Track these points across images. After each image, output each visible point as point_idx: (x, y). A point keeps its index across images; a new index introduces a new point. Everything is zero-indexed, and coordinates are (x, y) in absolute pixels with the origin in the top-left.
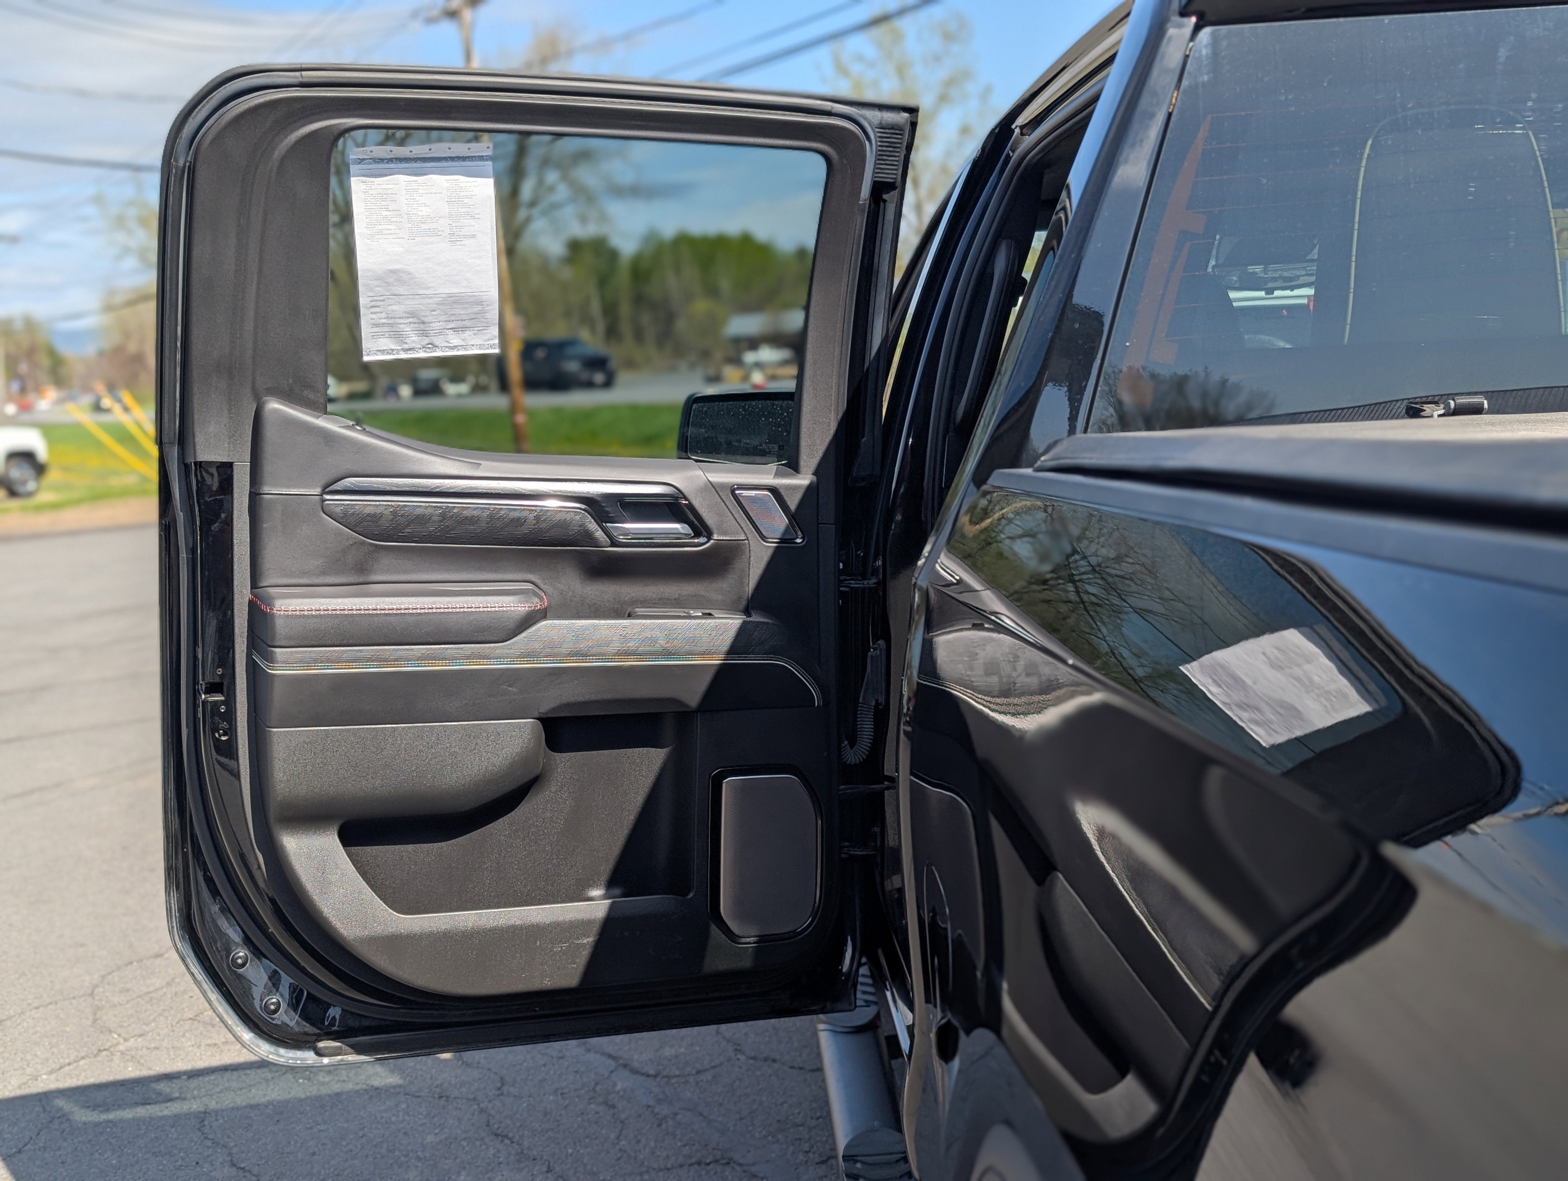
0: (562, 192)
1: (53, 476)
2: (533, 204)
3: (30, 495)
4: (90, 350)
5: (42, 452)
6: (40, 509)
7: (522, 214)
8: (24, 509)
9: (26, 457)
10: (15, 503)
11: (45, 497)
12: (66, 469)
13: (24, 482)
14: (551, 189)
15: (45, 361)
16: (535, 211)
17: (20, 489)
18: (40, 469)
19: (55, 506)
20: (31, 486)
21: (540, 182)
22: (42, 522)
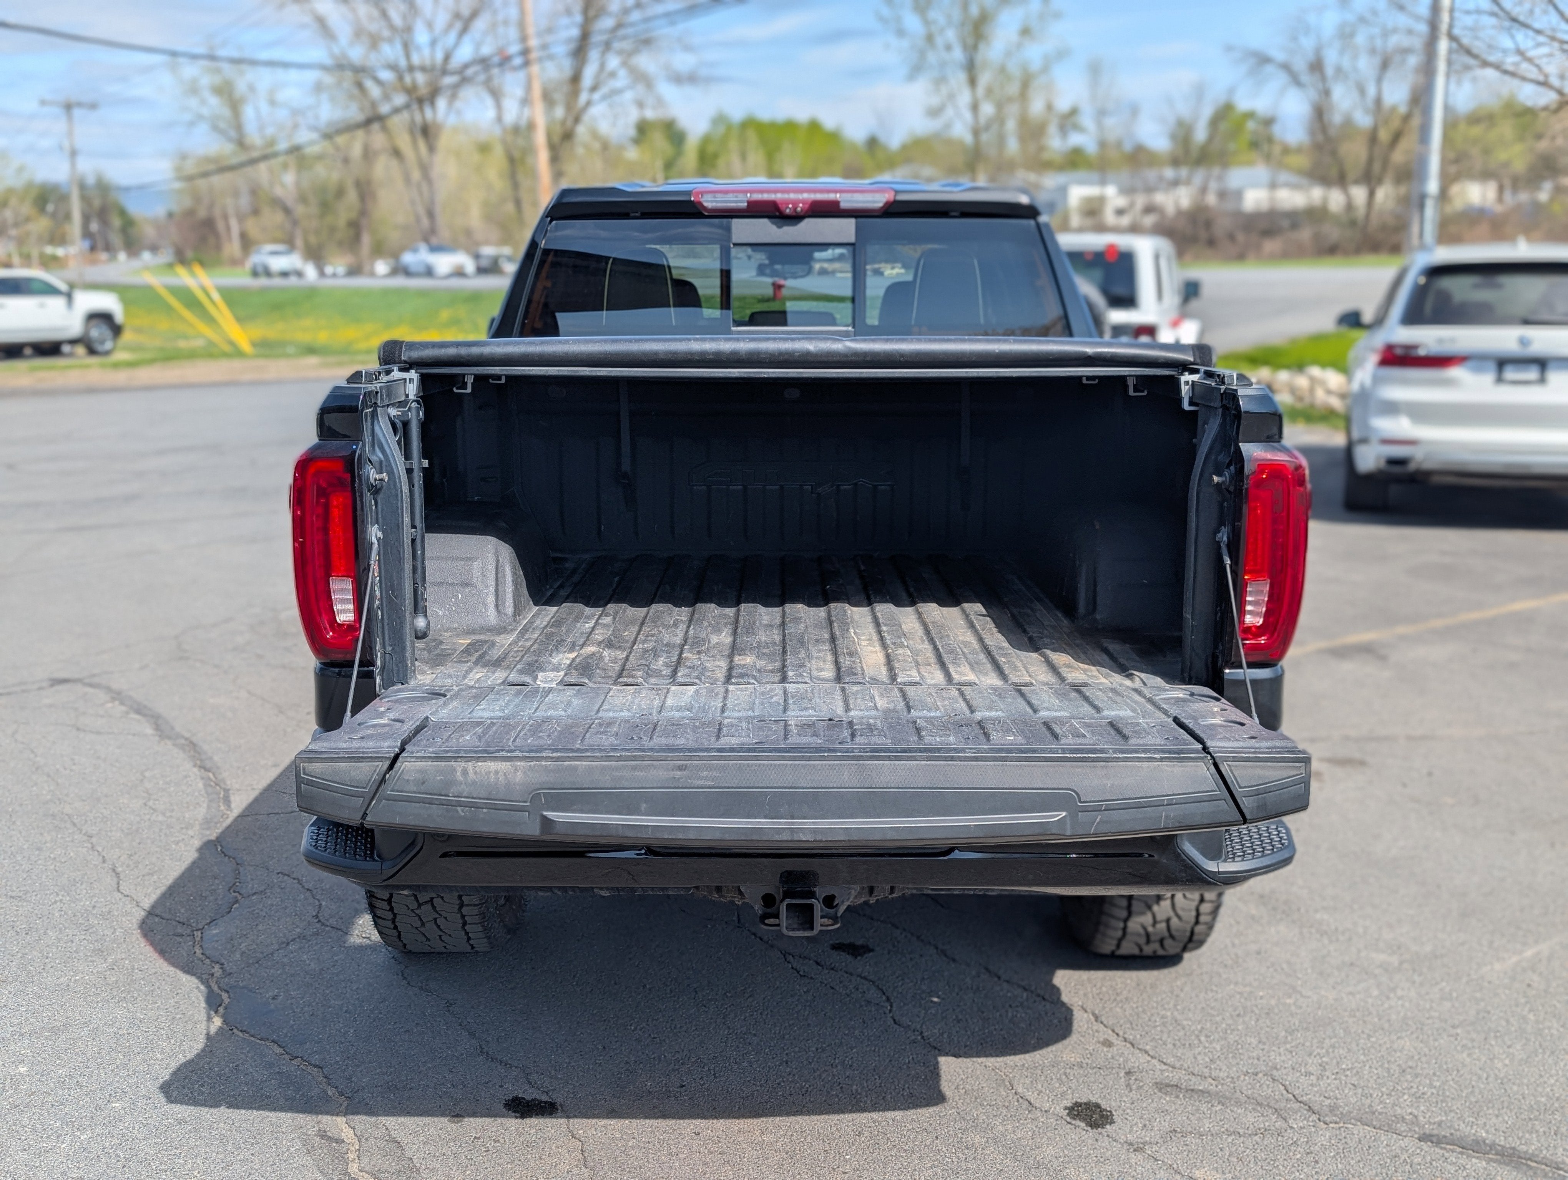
0: (622, 80)
1: (127, 336)
2: (594, 88)
3: (107, 353)
4: (159, 211)
5: (119, 316)
6: (116, 366)
7: (583, 97)
8: (103, 366)
9: (104, 318)
10: (94, 360)
11: (121, 356)
12: (139, 330)
13: (102, 342)
14: (613, 75)
15: (116, 222)
16: (596, 96)
17: (99, 348)
18: (117, 330)
19: (131, 365)
20: (108, 345)
21: (602, 66)
22: (121, 377)
